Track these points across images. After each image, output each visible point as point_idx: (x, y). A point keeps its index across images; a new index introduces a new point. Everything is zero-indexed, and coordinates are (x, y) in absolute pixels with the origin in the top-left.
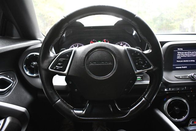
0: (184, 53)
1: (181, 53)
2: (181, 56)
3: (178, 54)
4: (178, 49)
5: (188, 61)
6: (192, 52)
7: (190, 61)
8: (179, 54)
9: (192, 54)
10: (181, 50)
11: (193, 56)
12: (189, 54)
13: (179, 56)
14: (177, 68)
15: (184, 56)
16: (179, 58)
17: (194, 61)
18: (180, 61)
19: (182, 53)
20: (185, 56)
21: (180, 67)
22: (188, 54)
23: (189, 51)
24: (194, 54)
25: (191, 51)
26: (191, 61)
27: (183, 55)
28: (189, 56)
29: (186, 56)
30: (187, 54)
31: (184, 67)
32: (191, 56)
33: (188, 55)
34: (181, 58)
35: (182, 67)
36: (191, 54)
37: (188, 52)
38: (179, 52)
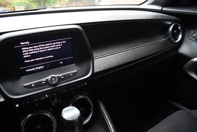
0: (32, 47)
1: (27, 48)
2: (30, 53)
3: (23, 52)
4: (22, 43)
5: (43, 58)
6: (46, 45)
7: (45, 58)
8: (26, 51)
9: (48, 47)
10: (27, 44)
11: (48, 50)
12: (42, 48)
13: (26, 54)
14: (28, 70)
15: (34, 52)
16: (28, 56)
17: (52, 56)
18: (30, 61)
19: (31, 49)
20: (36, 52)
21: (34, 69)
22: (40, 48)
23: (41, 44)
24: (49, 47)
25: (43, 44)
26: (48, 57)
27: (32, 51)
28: (42, 51)
29: (38, 51)
30: (38, 49)
31: (39, 68)
32: (46, 50)
33: (40, 50)
34: (30, 56)
35: (37, 68)
36: (44, 48)
37: (39, 46)
38: (23, 47)
